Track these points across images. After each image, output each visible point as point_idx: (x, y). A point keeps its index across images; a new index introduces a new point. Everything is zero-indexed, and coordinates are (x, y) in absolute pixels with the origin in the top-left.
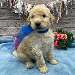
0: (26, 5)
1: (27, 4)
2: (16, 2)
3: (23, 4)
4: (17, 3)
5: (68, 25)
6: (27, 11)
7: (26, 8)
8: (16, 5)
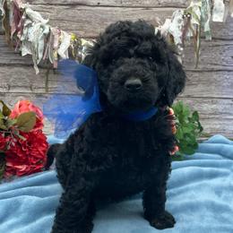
0: (56, 36)
1: (60, 34)
2: (28, 22)
3: (47, 31)
4: (29, 26)
5: (194, 89)
6: (58, 56)
7: (56, 45)
8: (25, 32)
